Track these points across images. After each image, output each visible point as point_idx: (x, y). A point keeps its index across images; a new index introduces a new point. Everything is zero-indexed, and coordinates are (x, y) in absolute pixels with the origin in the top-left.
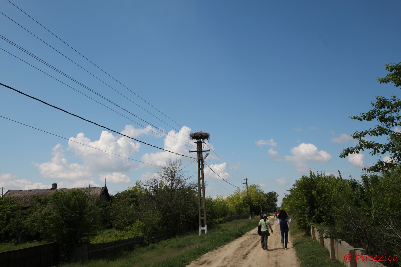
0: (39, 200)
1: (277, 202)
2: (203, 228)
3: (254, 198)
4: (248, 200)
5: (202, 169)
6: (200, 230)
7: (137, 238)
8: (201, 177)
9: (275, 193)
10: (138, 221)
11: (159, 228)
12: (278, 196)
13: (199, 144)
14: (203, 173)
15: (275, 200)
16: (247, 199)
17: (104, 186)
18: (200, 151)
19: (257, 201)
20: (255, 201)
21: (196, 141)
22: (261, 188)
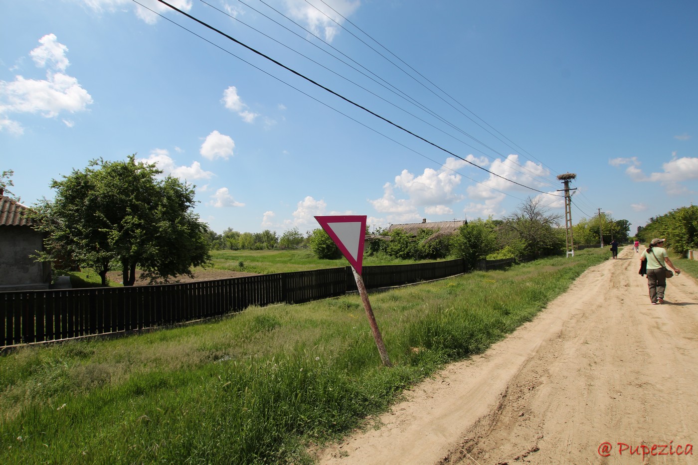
0: (424, 231)
1: (628, 232)
2: (570, 253)
3: (604, 228)
4: (596, 231)
5: (569, 204)
6: (567, 254)
7: (512, 258)
8: (568, 211)
9: (627, 221)
10: (507, 247)
11: (525, 252)
12: (630, 224)
13: (566, 183)
14: (570, 208)
15: (627, 229)
16: (596, 229)
17: (465, 220)
18: (567, 190)
19: (607, 231)
20: (605, 230)
21: (563, 181)
22: (612, 217)
